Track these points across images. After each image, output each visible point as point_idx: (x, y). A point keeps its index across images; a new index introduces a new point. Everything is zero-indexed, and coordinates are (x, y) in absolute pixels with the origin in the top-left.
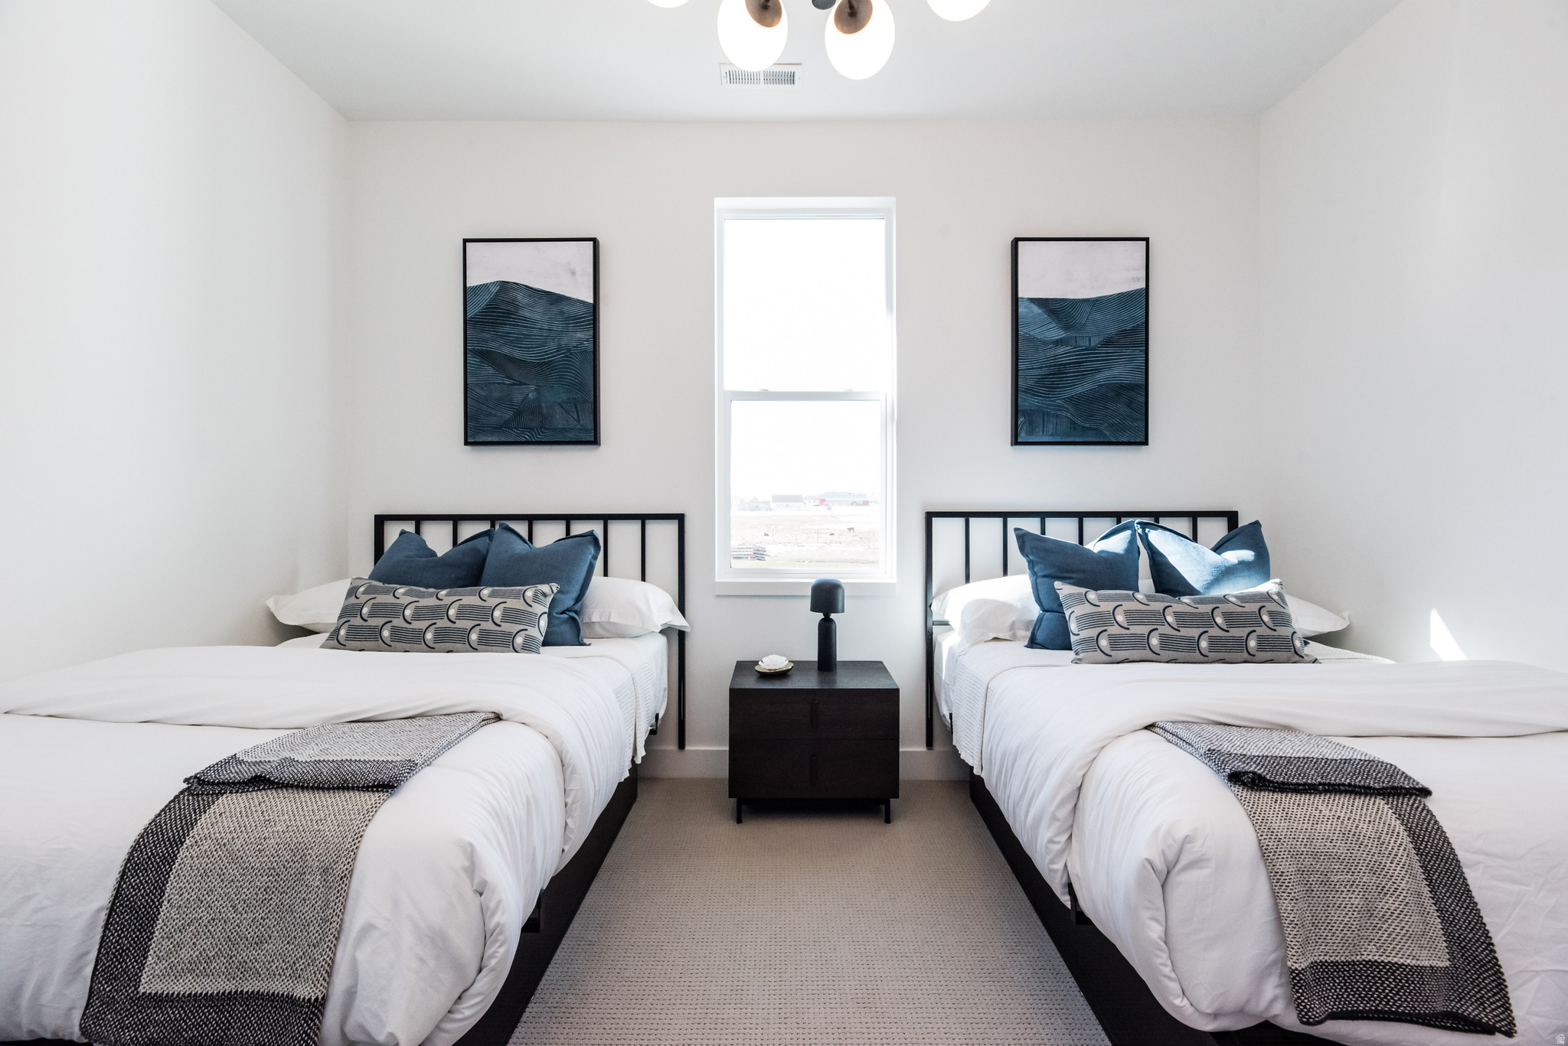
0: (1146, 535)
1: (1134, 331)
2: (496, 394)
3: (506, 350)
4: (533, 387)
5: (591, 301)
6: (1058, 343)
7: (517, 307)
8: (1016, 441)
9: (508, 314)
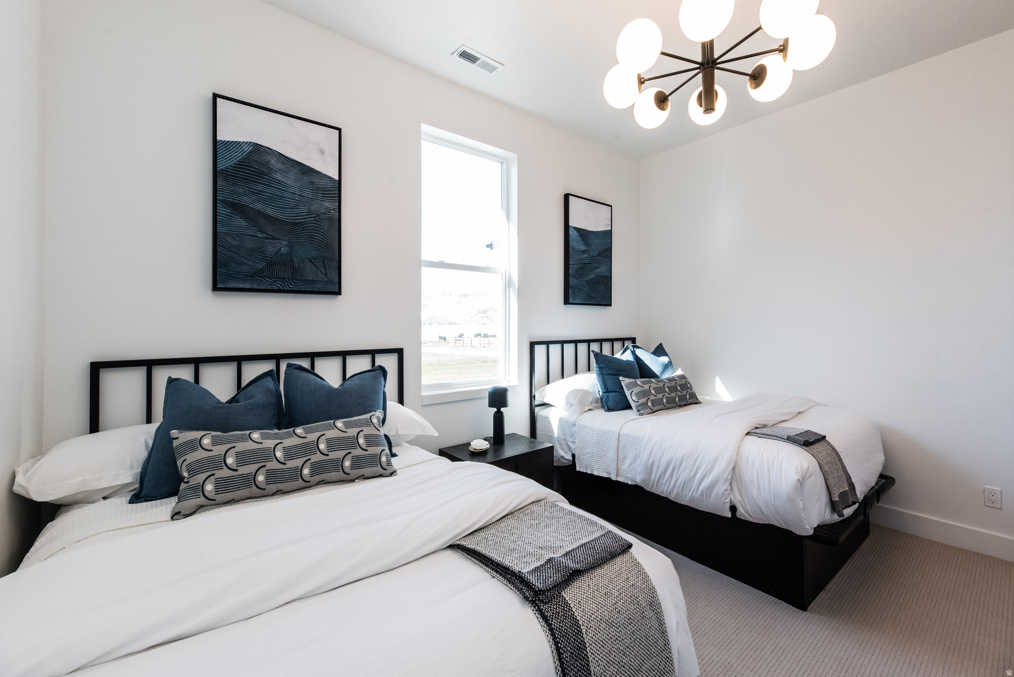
0: (635, 351)
1: (608, 249)
3: (259, 206)
4: (285, 243)
5: (337, 178)
6: (584, 252)
7: (270, 170)
8: (567, 302)
9: (261, 174)
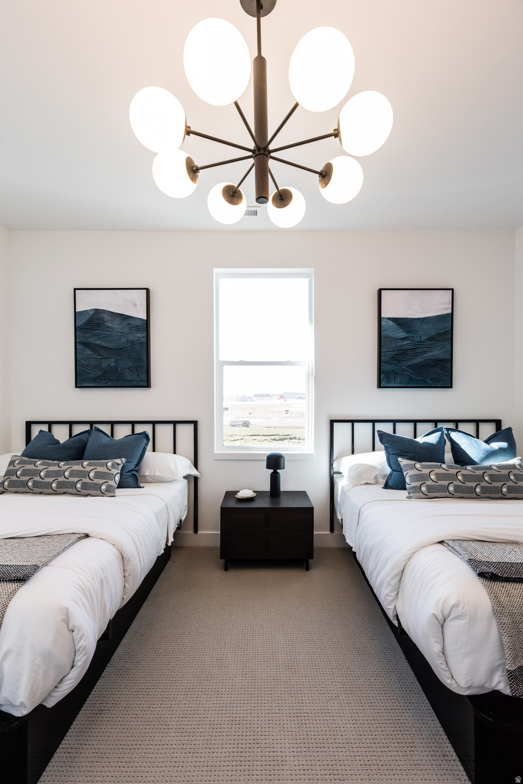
0: (449, 434)
1: (445, 333)
2: (93, 363)
3: (98, 342)
4: (113, 360)
5: (145, 318)
6: (403, 339)
7: (104, 321)
8: (379, 386)
9: (99, 324)
